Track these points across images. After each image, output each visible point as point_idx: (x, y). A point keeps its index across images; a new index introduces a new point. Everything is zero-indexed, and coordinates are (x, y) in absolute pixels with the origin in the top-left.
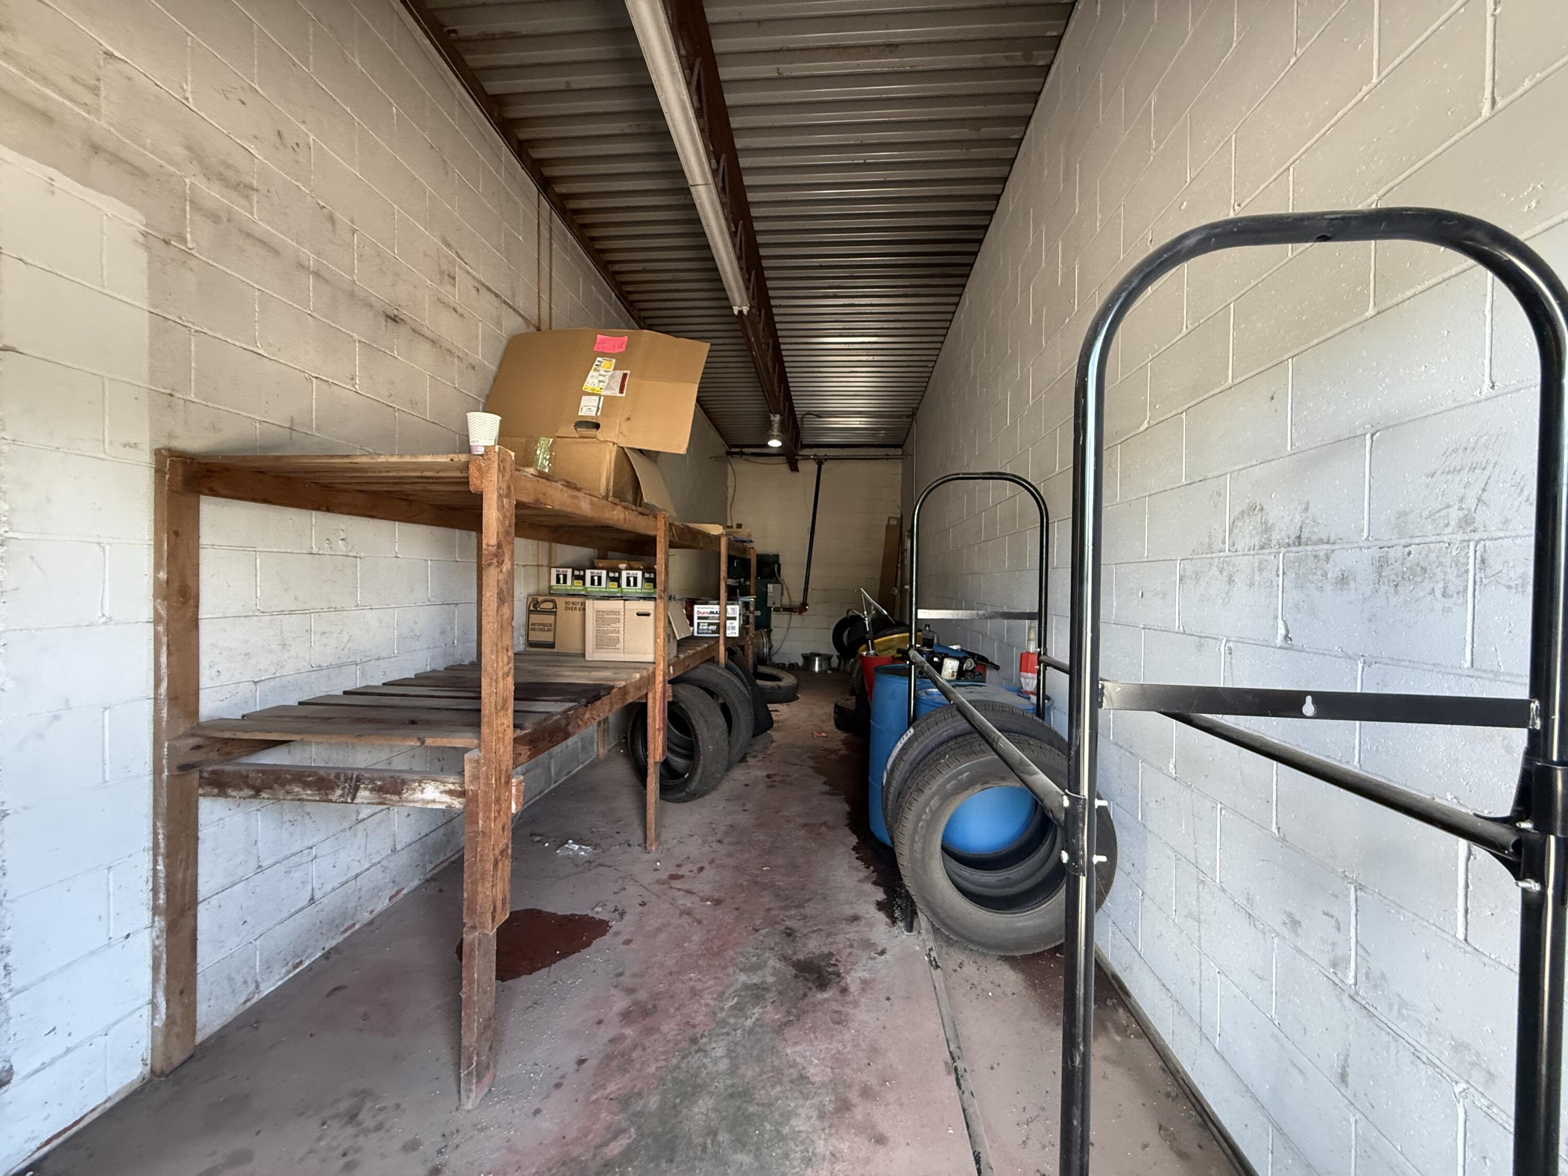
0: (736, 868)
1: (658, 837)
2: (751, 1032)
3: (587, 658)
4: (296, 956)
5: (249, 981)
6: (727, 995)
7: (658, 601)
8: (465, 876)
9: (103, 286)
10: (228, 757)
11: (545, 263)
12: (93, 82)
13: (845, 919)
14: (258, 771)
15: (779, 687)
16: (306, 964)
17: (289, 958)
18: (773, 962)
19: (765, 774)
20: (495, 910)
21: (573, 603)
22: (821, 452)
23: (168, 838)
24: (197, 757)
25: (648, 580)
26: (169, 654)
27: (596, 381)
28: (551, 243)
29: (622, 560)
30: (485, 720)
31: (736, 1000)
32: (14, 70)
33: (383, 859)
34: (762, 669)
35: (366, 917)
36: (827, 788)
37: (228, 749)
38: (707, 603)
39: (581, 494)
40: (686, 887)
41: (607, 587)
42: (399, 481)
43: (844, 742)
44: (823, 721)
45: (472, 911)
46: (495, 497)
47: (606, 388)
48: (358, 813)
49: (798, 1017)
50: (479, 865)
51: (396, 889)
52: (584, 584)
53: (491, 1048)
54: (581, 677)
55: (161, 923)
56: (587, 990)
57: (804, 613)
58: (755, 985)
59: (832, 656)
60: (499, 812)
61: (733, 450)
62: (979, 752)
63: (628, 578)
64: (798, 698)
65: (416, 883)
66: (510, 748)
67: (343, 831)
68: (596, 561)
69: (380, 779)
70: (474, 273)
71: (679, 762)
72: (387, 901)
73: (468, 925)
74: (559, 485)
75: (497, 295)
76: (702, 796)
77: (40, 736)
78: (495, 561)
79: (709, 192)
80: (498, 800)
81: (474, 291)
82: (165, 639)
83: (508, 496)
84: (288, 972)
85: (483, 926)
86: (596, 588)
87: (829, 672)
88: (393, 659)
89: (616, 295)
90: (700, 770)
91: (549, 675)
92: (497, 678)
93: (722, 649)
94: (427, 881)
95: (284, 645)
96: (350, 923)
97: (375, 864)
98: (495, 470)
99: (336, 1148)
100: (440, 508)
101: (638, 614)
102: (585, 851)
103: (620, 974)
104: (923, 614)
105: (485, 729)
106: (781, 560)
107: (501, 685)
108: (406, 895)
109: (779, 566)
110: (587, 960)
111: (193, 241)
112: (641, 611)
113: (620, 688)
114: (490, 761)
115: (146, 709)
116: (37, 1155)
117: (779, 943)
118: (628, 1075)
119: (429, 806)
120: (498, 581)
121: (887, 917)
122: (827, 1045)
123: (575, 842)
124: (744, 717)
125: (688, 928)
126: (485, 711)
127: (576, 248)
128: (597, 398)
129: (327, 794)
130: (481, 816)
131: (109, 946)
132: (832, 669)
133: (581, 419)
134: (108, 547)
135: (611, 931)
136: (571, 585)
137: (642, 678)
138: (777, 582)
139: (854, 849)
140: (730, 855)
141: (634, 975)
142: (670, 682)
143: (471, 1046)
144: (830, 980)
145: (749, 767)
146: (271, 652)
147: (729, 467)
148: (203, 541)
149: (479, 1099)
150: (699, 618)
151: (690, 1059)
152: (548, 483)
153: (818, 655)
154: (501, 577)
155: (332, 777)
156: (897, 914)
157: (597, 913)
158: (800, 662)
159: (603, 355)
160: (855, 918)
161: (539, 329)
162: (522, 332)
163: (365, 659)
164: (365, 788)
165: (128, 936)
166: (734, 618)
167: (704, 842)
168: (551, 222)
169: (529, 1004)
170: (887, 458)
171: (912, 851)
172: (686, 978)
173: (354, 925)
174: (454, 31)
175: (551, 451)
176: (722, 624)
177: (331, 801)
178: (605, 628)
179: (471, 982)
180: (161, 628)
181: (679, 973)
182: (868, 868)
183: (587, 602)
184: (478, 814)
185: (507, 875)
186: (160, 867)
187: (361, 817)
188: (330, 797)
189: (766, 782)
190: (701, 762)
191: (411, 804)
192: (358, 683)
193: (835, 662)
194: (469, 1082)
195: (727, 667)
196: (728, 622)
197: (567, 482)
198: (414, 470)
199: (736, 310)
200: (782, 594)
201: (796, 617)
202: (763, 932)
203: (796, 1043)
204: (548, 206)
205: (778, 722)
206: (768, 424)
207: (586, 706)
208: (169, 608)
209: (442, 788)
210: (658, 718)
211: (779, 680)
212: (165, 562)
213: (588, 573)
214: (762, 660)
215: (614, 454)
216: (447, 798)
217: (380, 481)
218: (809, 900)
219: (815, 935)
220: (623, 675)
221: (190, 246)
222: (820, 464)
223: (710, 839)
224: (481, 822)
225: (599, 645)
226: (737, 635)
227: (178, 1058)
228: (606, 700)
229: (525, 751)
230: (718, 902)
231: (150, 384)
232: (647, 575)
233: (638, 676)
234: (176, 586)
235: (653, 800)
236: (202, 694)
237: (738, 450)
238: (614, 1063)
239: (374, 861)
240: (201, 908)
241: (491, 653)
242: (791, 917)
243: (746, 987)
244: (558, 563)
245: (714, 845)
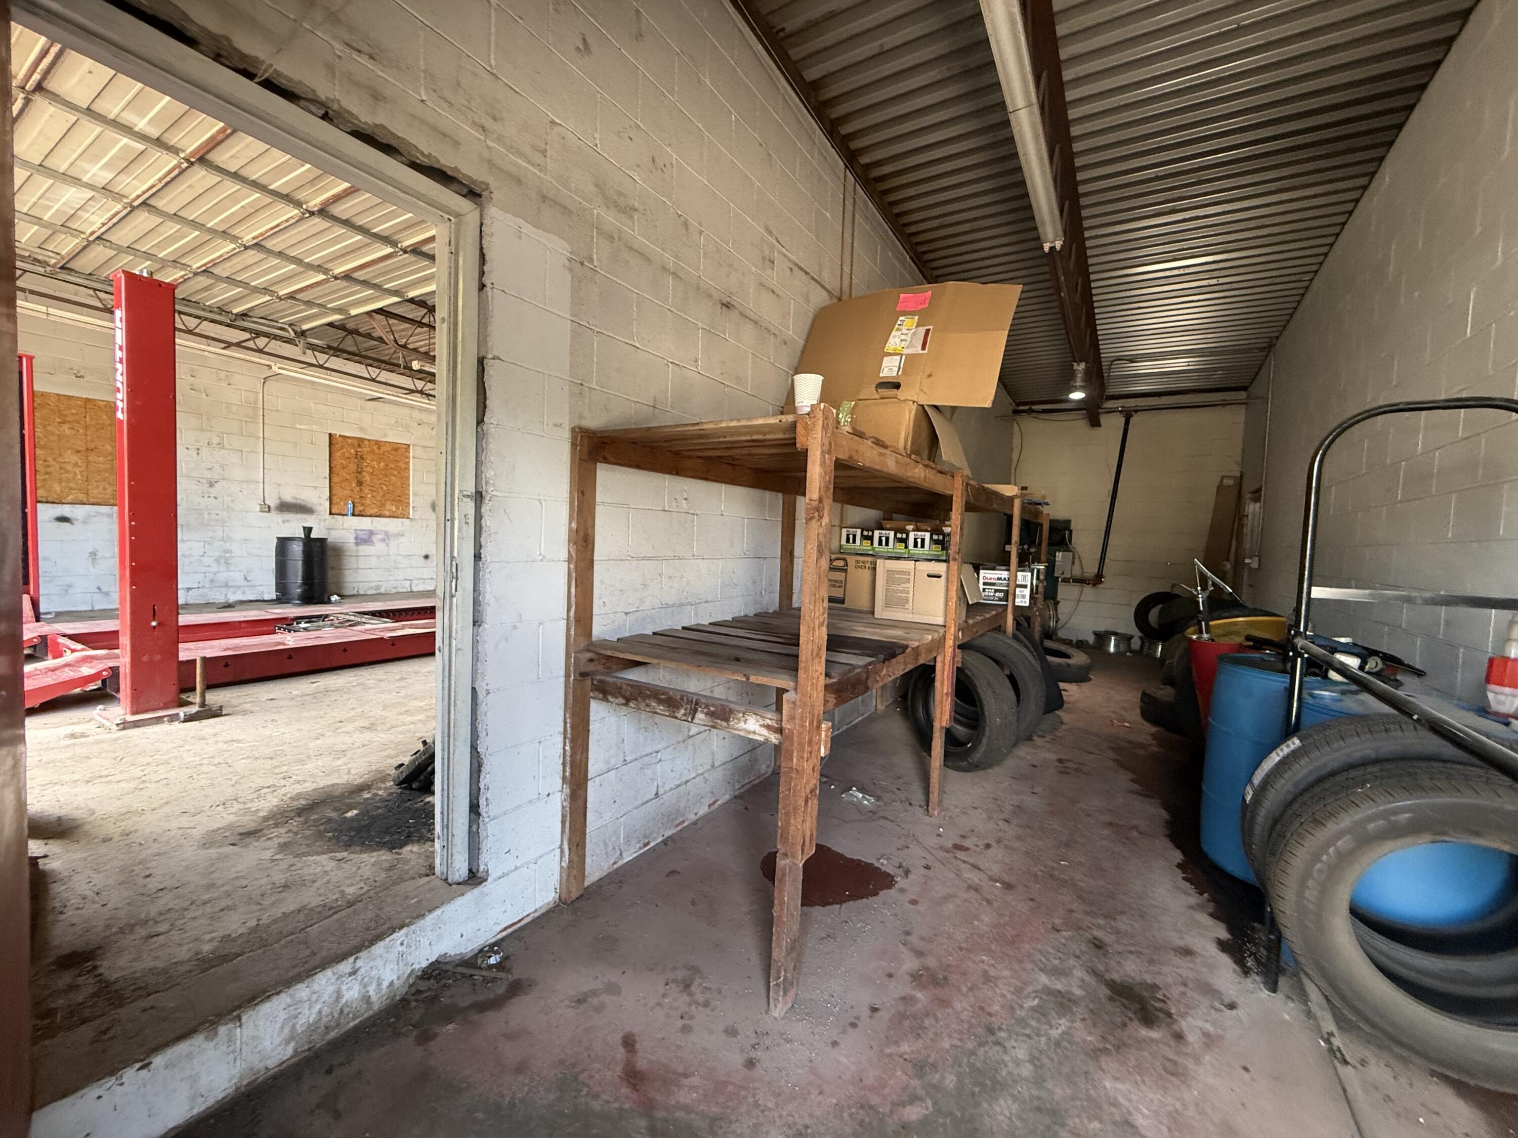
0: (1027, 853)
1: (940, 802)
2: (1058, 1044)
3: (876, 616)
4: (645, 837)
5: (617, 849)
6: (1026, 992)
7: (952, 562)
8: (780, 806)
9: (545, 304)
10: (609, 671)
11: (848, 236)
12: (543, 146)
13: (1173, 949)
14: (628, 685)
15: (1069, 665)
16: (652, 844)
17: (641, 838)
18: (1079, 973)
19: (1054, 757)
20: (804, 844)
21: (863, 562)
22: (1131, 403)
23: (572, 727)
24: (590, 668)
25: (936, 542)
26: (576, 586)
27: (898, 341)
28: (854, 215)
29: (910, 521)
30: (802, 665)
31: (1036, 1002)
32: (502, 150)
33: (705, 772)
34: (1048, 644)
35: (692, 817)
36: (1136, 787)
37: (608, 665)
38: (994, 569)
39: (887, 452)
40: (971, 861)
41: (894, 547)
42: (732, 446)
43: (1154, 736)
44: (1125, 709)
45: (785, 840)
46: (818, 453)
47: (908, 347)
48: (689, 730)
49: (1118, 1048)
50: (792, 798)
51: (713, 799)
52: (872, 544)
53: (795, 969)
54: (874, 634)
55: (567, 790)
56: (876, 939)
57: (1100, 586)
58: (1059, 992)
59: (1131, 637)
60: (811, 753)
61: (1021, 408)
62: (1432, 789)
63: (915, 540)
64: (1090, 679)
65: (727, 797)
66: (822, 694)
67: (678, 743)
68: (883, 522)
69: (713, 706)
70: (789, 255)
71: (961, 731)
72: (707, 808)
73: (781, 851)
74: (869, 443)
75: (807, 273)
76: (984, 769)
77: (507, 640)
78: (816, 514)
79: (1031, 114)
80: (810, 742)
81: (788, 271)
82: (574, 575)
83: (829, 452)
84: (641, 848)
85: (794, 857)
86: (883, 549)
87: (1128, 654)
88: (717, 603)
89: (911, 258)
90: (985, 741)
91: (844, 629)
92: (814, 628)
93: (1010, 618)
94: (735, 797)
95: (645, 585)
96: (681, 819)
97: (699, 775)
98: (819, 428)
99: (676, 1008)
100: (756, 471)
101: (929, 576)
102: (868, 800)
103: (908, 933)
104: (1318, 592)
105: (801, 674)
106: (1073, 526)
107: (817, 633)
108: (720, 806)
109: (1071, 532)
110: (875, 909)
111: (599, 260)
112: (932, 573)
113: (913, 649)
114: (805, 704)
115: (563, 625)
116: (500, 936)
117: (1086, 953)
118: (921, 1041)
119: (751, 736)
120: (818, 534)
121: (1235, 962)
122: (1159, 1096)
123: (859, 790)
124: (1034, 691)
125: (977, 905)
126: (802, 658)
127: (875, 215)
128: (898, 358)
129: (674, 712)
130: (795, 754)
131: (538, 798)
132: (1131, 651)
133: (881, 381)
134: (544, 503)
135: (896, 886)
136: (860, 545)
137: (932, 640)
138: (1068, 550)
139: (1179, 866)
140: (1018, 838)
141: (922, 938)
142: (960, 647)
143: (780, 961)
144: (1157, 1017)
145: (1035, 747)
146: (636, 590)
147: (1016, 426)
148: (598, 499)
149: (785, 1010)
150: (985, 584)
151: (987, 1048)
152: (860, 440)
153: (1115, 634)
154: (821, 531)
155: (678, 697)
156: (1250, 963)
157: (882, 864)
158: (1091, 639)
159: (904, 313)
160: (1187, 952)
161: (840, 299)
162: (827, 304)
163: (698, 601)
164: (702, 712)
165: (549, 795)
166: (1025, 586)
167: (990, 818)
168: (855, 193)
169: (824, 935)
170: (1224, 404)
171: (1300, 895)
172: (977, 959)
173: (683, 822)
174: (783, 30)
175: (852, 414)
176: (1011, 592)
177: (676, 718)
178: (895, 587)
179: (782, 903)
180: (572, 566)
181: (969, 951)
182: (1201, 894)
183: (878, 561)
184: (792, 752)
185: (815, 813)
186: (567, 748)
187: (691, 733)
188: (676, 715)
189: (1056, 767)
190: (987, 734)
191: (736, 732)
192: (691, 622)
193: (1136, 644)
194: (776, 993)
195: (1015, 637)
196: (1018, 590)
197: (877, 439)
198: (746, 434)
199: (1047, 247)
200: (1073, 563)
201: (1088, 590)
202: (1064, 933)
203: (1117, 1079)
204: (852, 179)
205: (1068, 703)
206: (1072, 374)
207: (884, 662)
208: (577, 551)
209: (761, 722)
210: (946, 683)
211: (1068, 657)
212: (575, 516)
213: (877, 534)
214: (1049, 634)
215: (913, 413)
216: (764, 732)
217: (717, 447)
218: (1122, 912)
219: (1132, 957)
220: (914, 635)
221: (595, 264)
222: (1128, 415)
223: (995, 816)
224: (795, 760)
225: (888, 605)
226: (1027, 604)
227: (574, 895)
228: (900, 658)
229: (832, 698)
230: (1008, 886)
231: (571, 376)
232: (935, 537)
233: (930, 637)
234: (581, 534)
235: (938, 764)
236: (594, 618)
237: (1027, 408)
238: (907, 1023)
239: (700, 772)
240: (590, 783)
241: (810, 603)
242: (1099, 927)
243: (1048, 991)
244: (849, 522)
245: (1000, 823)
